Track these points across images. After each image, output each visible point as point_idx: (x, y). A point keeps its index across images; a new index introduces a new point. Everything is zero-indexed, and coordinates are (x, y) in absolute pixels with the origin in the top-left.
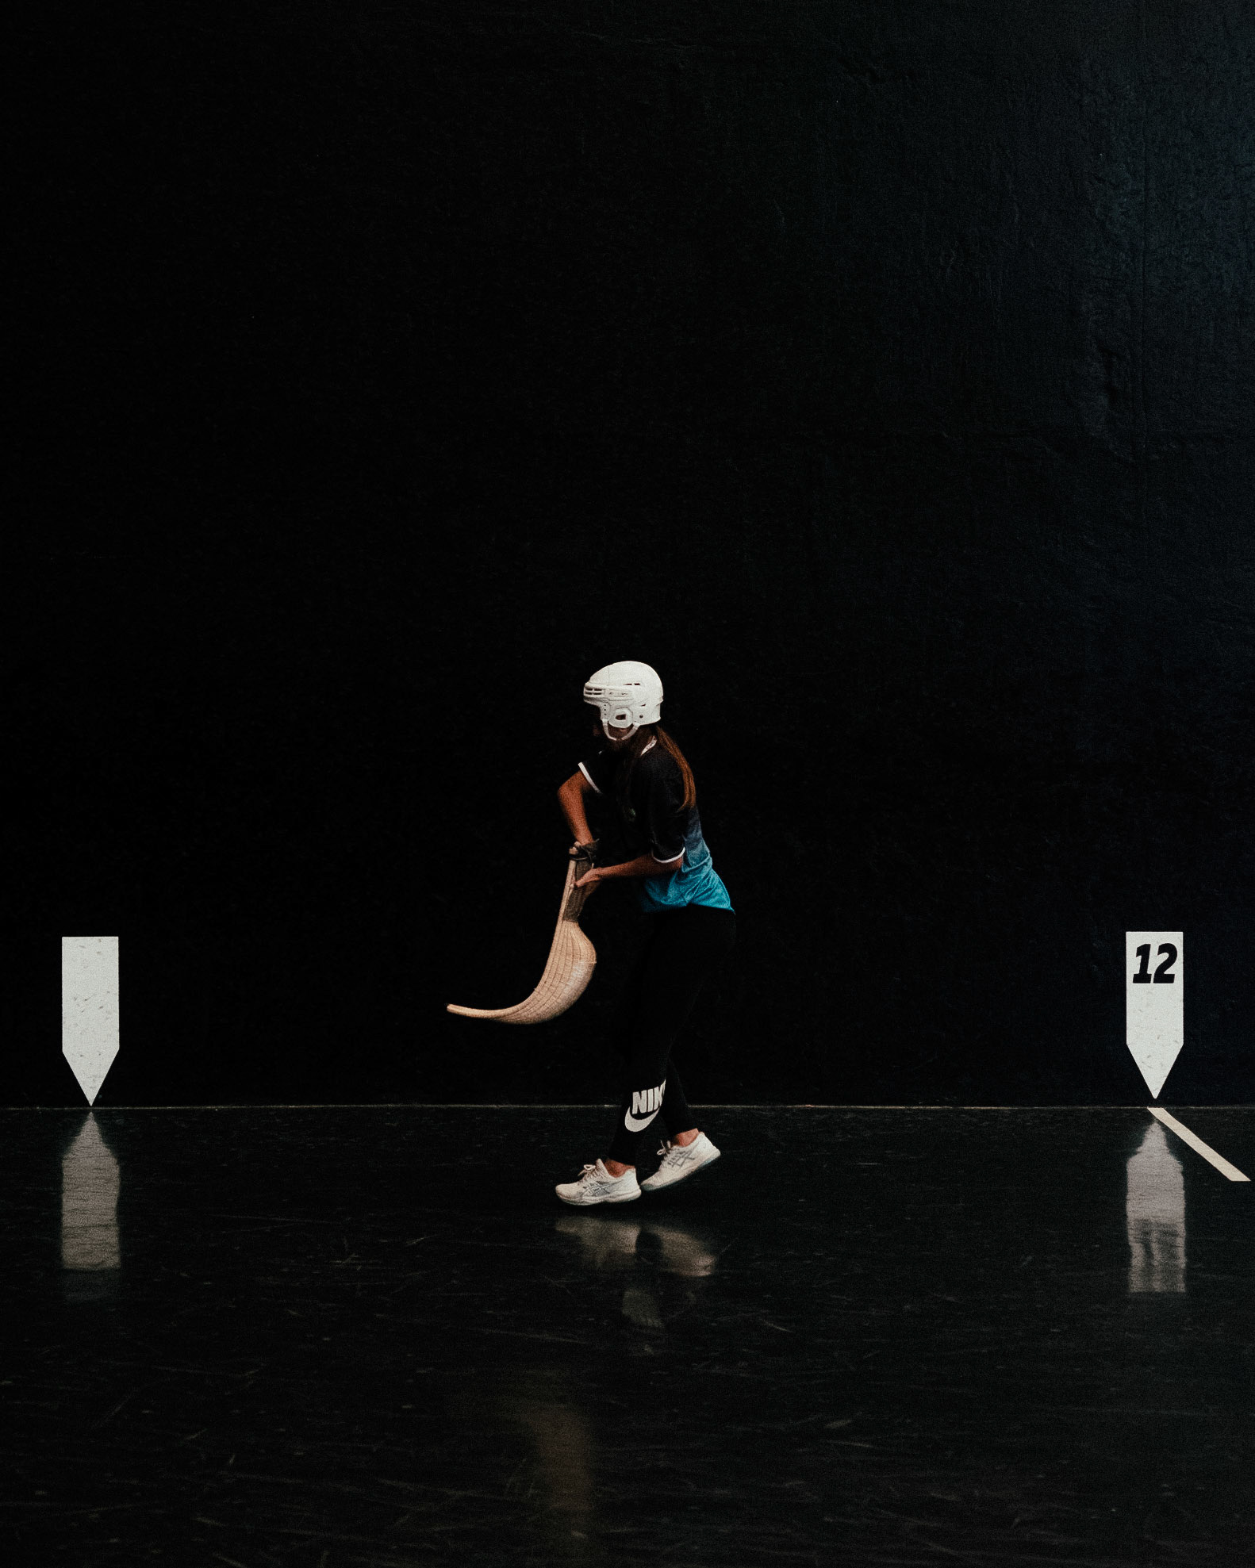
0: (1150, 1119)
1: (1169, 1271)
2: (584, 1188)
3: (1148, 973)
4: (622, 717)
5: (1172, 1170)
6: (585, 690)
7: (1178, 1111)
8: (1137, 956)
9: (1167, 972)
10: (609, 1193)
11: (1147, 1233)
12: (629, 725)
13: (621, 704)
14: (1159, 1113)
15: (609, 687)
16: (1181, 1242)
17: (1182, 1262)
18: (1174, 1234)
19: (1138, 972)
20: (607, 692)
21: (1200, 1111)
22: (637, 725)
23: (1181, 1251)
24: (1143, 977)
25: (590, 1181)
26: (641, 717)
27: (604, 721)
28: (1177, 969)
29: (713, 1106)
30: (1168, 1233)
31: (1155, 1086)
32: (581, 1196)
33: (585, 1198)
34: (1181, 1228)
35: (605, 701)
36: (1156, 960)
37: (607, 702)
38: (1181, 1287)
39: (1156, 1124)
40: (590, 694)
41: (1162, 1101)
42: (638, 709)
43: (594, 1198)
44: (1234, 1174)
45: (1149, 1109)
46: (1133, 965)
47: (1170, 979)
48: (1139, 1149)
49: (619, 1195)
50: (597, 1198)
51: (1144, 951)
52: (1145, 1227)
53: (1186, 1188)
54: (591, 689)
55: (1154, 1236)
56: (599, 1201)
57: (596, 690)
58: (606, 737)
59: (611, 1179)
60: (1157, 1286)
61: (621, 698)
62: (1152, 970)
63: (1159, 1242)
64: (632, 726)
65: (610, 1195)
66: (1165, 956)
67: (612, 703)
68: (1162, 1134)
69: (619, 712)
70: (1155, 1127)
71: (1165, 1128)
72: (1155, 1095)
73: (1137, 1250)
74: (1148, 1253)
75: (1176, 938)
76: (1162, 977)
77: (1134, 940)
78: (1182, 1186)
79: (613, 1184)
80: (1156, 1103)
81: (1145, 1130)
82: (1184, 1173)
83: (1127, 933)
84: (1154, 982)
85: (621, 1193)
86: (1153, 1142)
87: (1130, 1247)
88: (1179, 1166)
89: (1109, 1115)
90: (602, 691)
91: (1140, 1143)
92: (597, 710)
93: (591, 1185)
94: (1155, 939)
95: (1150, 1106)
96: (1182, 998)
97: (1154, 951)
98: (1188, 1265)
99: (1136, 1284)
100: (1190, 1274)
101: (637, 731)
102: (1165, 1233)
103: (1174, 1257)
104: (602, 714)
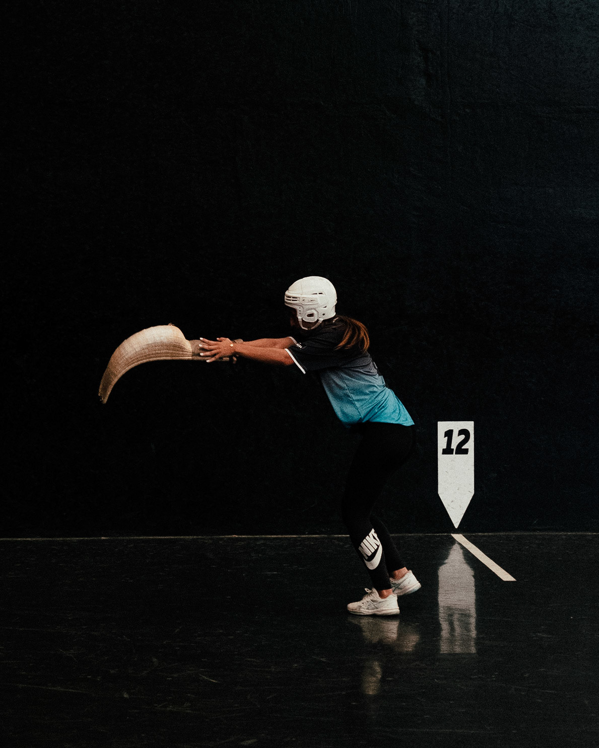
0: (453, 541)
1: (465, 641)
2: (363, 603)
3: (452, 448)
4: (311, 315)
5: (467, 574)
6: (285, 297)
7: (471, 536)
8: (445, 437)
9: (464, 447)
10: (377, 608)
11: (451, 615)
12: (316, 320)
13: (311, 307)
14: (459, 537)
15: (302, 296)
16: (473, 621)
17: (474, 633)
18: (469, 616)
19: (445, 447)
20: (301, 300)
21: (484, 536)
22: (321, 320)
23: (473, 627)
24: (448, 451)
25: (367, 599)
26: (324, 314)
27: (300, 318)
28: (470, 445)
29: (172, 537)
30: (465, 615)
31: (456, 520)
32: (360, 609)
33: (362, 610)
34: (473, 611)
35: (300, 306)
36: (457, 440)
37: (301, 305)
38: (473, 650)
39: (456, 545)
40: (290, 300)
41: (461, 530)
42: (322, 310)
43: (367, 610)
44: (505, 576)
45: (452, 535)
46: (442, 443)
47: (466, 452)
48: (446, 561)
49: (383, 610)
50: (370, 611)
51: (449, 434)
52: (450, 611)
53: (476, 586)
54: (290, 297)
55: (456, 616)
56: (371, 613)
57: (293, 298)
58: (300, 327)
59: (380, 599)
60: (458, 650)
61: (311, 303)
62: (454, 446)
63: (459, 620)
64: (318, 320)
65: (378, 610)
66: (463, 437)
67: (304, 306)
68: (461, 551)
69: (309, 312)
70: (456, 547)
71: (463, 548)
72: (456, 526)
73: (445, 626)
74: (452, 629)
75: (469, 426)
76: (461, 451)
77: (443, 427)
78: (473, 584)
79: (380, 602)
80: (456, 531)
81: (451, 549)
82: (474, 577)
83: (439, 422)
84: (456, 453)
85: (384, 609)
86: (455, 557)
87: (441, 624)
88: (472, 571)
89: (427, 539)
90: (298, 299)
91: (446, 557)
92: (295, 310)
93: (367, 602)
94: (456, 426)
95: (453, 533)
96: (473, 464)
97: (455, 433)
98: (477, 635)
99: (444, 648)
100: (478, 641)
101: (321, 324)
102: (462, 614)
103: (469, 630)
104: (298, 314)
